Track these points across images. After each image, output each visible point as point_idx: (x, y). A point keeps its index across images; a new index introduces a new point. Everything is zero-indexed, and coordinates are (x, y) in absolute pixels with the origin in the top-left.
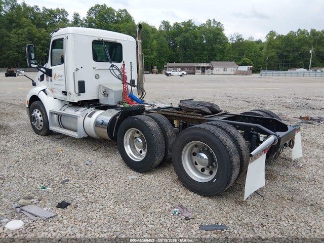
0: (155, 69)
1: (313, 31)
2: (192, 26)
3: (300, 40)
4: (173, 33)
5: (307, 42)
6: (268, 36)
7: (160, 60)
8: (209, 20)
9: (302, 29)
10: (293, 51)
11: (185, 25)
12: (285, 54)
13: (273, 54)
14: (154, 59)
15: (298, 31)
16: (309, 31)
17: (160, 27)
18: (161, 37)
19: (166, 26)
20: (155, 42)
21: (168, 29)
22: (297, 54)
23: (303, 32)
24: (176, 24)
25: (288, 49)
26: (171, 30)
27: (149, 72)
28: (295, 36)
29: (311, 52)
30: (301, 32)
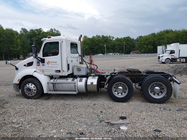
0: (21, 57)
1: (103, 36)
2: (41, 32)
3: (98, 40)
4: (30, 35)
5: (101, 41)
6: (84, 38)
7: (23, 51)
8: (52, 29)
9: (98, 35)
10: (96, 46)
11: (37, 31)
12: (92, 47)
13: (87, 47)
14: (19, 50)
15: (96, 36)
16: (101, 36)
17: (20, 32)
18: (23, 37)
19: (24, 31)
20: (19, 40)
21: (26, 33)
22: (97, 47)
23: (99, 37)
24: (32, 30)
25: (93, 44)
26: (28, 34)
27: (17, 59)
28: (96, 39)
29: (105, 46)
30: (98, 36)
